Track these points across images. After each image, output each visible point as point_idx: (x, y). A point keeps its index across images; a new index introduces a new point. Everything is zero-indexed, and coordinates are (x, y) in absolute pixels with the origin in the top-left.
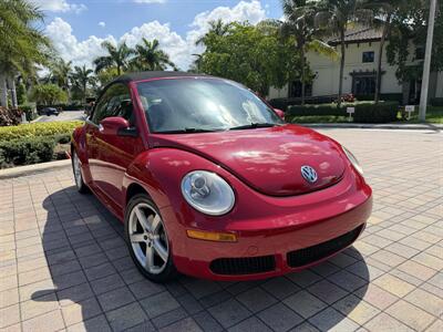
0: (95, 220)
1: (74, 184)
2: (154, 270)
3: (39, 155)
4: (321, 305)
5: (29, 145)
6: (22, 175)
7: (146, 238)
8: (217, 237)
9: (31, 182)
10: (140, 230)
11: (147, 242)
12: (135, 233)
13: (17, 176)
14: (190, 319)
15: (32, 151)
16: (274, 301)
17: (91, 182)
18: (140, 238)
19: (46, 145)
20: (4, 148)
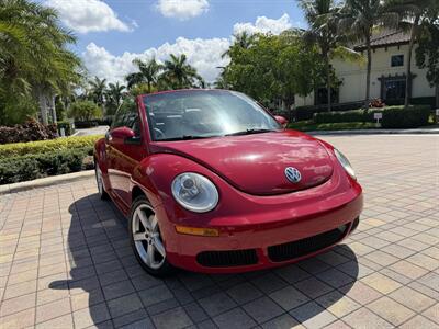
0: (112, 223)
1: (97, 192)
2: (155, 266)
3: (69, 165)
4: (304, 299)
5: (60, 157)
6: (54, 184)
7: (147, 236)
8: (201, 232)
9: (60, 190)
10: (142, 229)
11: (148, 240)
12: (137, 232)
13: (49, 185)
14: (180, 308)
15: (63, 162)
16: (261, 294)
17: (110, 189)
18: (142, 236)
19: (76, 157)
20: (38, 160)
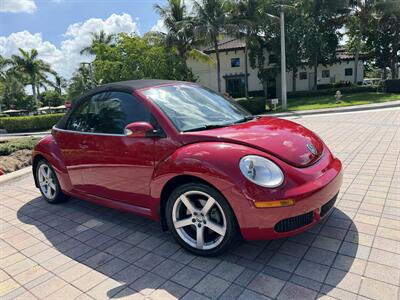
2: (208, 247)
7: (194, 221)
11: (196, 224)
14: (261, 274)
18: (188, 222)
